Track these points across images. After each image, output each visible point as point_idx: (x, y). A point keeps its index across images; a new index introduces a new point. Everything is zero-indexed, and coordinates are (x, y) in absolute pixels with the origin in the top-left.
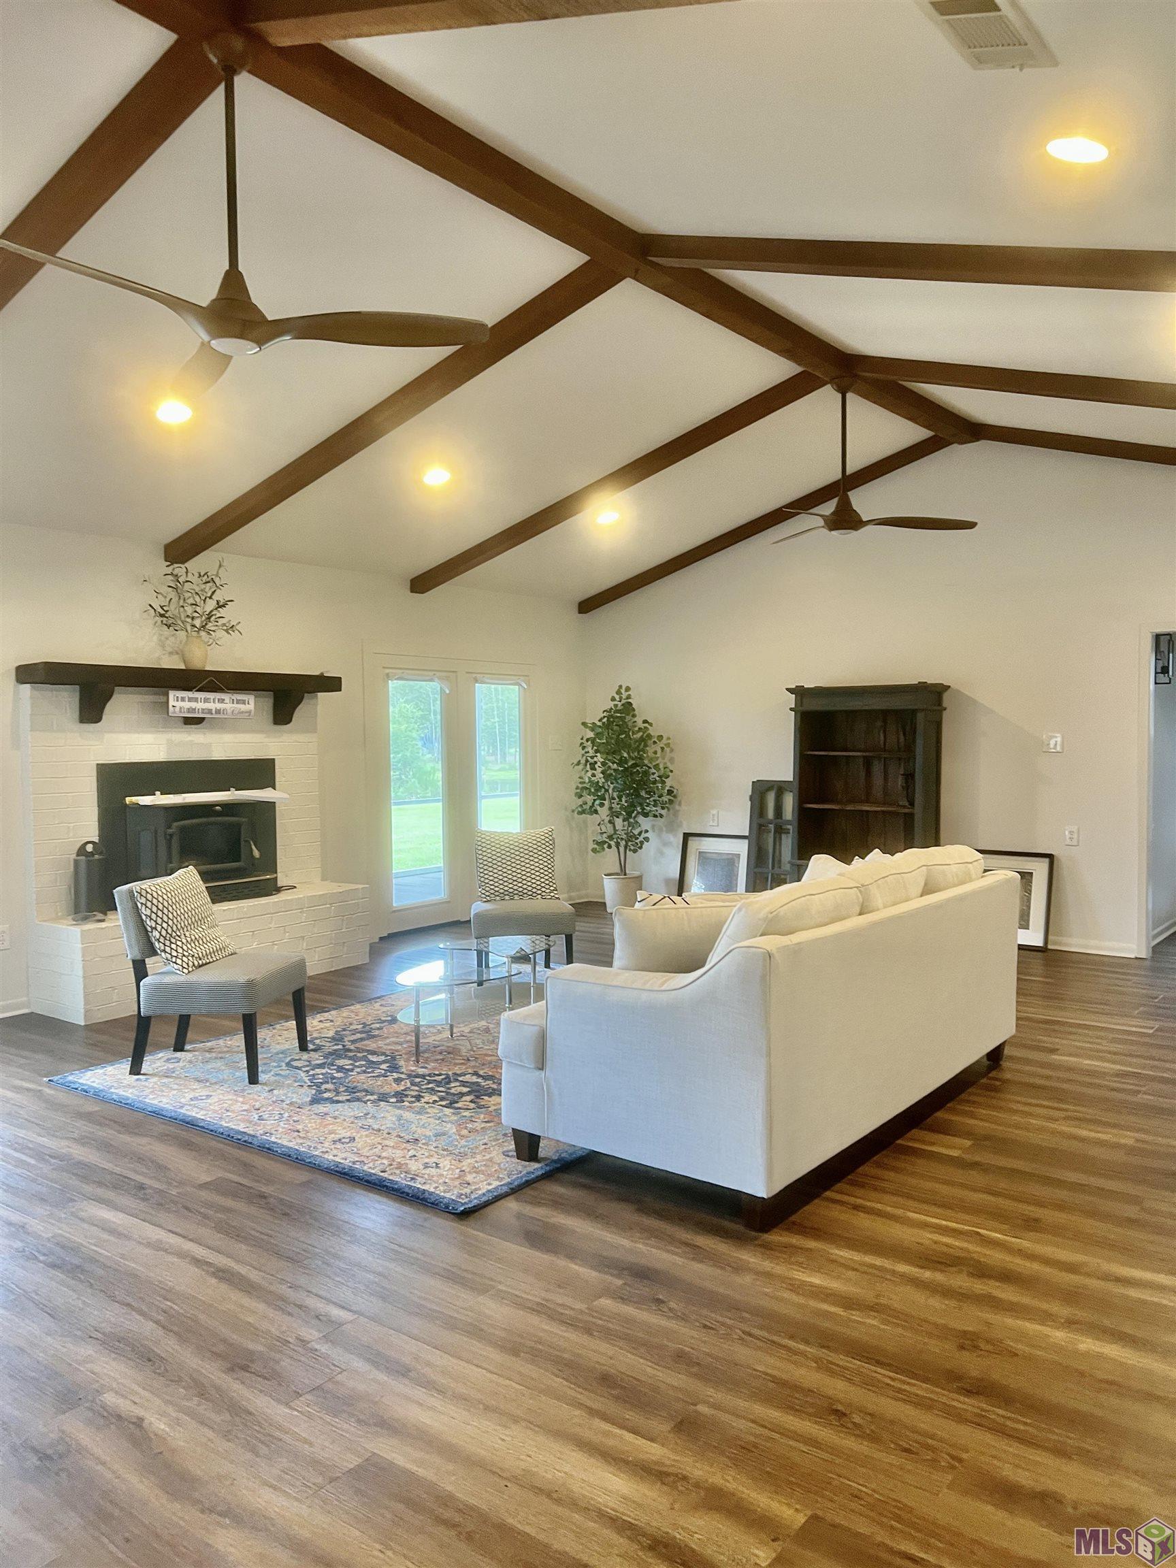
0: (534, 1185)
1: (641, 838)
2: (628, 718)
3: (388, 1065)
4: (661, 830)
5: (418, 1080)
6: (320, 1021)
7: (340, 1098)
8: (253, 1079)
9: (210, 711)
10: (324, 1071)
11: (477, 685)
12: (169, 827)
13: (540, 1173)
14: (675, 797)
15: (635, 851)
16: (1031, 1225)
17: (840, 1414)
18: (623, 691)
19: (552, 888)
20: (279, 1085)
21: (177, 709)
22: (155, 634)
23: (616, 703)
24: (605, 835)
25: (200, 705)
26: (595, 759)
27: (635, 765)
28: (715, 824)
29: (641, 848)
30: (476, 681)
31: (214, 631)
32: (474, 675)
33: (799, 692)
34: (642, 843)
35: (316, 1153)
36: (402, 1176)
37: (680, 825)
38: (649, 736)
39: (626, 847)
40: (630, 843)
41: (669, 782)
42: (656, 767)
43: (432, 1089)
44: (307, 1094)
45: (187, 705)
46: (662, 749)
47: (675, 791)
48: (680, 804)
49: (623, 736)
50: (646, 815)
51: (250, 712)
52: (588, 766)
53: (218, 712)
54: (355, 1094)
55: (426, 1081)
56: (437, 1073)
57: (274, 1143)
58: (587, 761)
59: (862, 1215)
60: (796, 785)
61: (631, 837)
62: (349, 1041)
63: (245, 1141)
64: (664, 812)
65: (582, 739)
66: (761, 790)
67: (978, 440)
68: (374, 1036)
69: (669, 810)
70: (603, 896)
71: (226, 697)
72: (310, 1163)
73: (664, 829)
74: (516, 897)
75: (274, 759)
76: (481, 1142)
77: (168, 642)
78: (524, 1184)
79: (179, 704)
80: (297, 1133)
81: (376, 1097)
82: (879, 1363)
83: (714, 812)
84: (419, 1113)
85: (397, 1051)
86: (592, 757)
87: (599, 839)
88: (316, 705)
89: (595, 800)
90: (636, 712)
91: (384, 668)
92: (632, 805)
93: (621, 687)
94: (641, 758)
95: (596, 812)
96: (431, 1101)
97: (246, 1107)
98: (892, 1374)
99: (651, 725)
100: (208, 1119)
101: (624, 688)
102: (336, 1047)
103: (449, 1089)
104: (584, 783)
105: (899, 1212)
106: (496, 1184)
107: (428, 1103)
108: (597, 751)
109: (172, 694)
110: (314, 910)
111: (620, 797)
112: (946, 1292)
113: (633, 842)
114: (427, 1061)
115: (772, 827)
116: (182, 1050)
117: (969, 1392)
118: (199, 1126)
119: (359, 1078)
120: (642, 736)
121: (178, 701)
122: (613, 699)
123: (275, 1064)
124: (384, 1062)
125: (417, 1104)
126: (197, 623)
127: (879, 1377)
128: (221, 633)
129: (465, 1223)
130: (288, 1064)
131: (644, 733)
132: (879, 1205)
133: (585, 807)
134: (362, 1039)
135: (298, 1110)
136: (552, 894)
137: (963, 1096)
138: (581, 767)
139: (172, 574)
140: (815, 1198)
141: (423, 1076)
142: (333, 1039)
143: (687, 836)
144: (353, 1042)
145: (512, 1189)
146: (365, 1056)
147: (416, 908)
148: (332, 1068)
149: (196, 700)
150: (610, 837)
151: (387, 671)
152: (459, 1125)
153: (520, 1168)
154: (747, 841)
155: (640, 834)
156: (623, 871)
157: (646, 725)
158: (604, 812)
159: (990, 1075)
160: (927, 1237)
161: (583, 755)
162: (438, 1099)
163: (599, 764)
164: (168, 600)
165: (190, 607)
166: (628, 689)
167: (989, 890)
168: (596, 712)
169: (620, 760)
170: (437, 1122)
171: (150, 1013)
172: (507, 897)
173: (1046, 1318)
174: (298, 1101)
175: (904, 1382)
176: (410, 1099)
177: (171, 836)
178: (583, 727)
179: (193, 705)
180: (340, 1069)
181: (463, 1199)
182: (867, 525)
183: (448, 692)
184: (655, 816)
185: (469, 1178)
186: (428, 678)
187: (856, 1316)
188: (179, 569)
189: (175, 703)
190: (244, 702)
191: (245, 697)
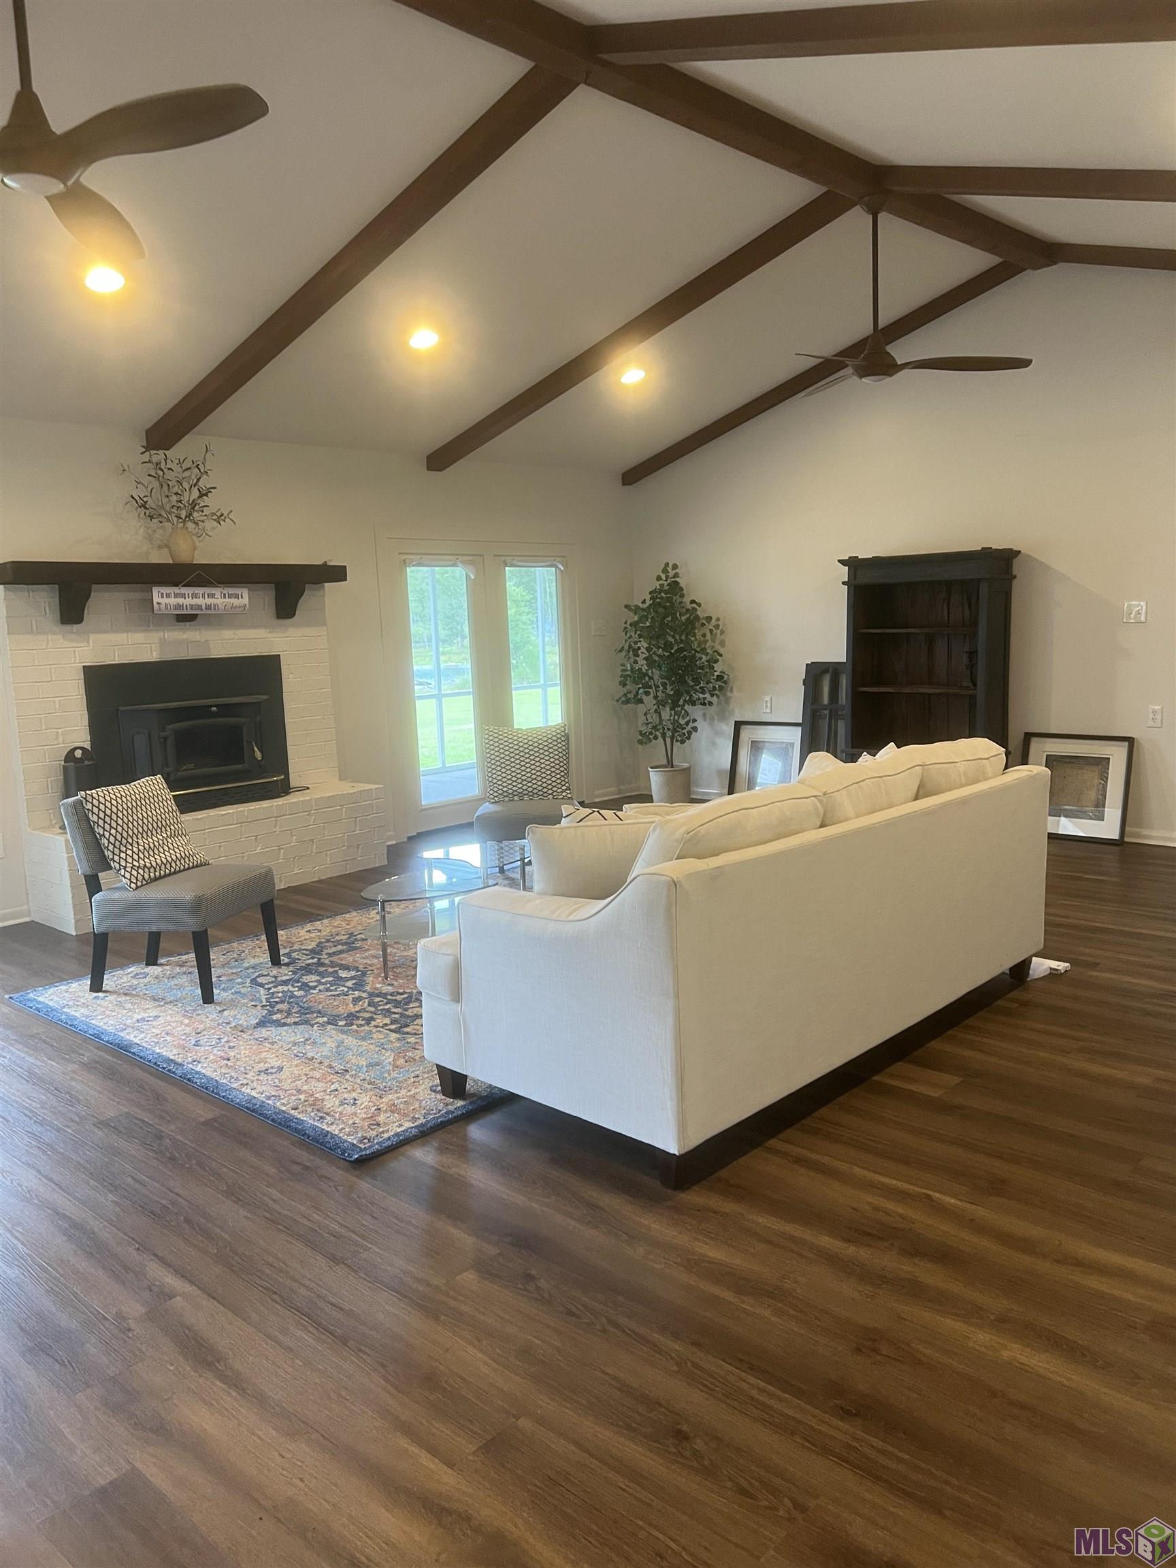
0: (450, 1127)
1: (689, 728)
2: (676, 599)
3: (354, 981)
4: (712, 719)
5: (378, 999)
6: (309, 931)
7: (289, 1021)
8: (208, 998)
9: (200, 607)
10: (286, 988)
11: (507, 568)
12: (164, 730)
13: (460, 1113)
14: (725, 682)
15: (683, 742)
16: (997, 1187)
17: (681, 1436)
18: (669, 569)
19: (564, 788)
20: (232, 1004)
21: (163, 606)
22: (141, 526)
23: (661, 582)
24: (650, 726)
25: (188, 601)
26: (639, 645)
27: (680, 650)
28: (768, 711)
29: (689, 738)
30: (506, 565)
31: (203, 521)
32: (503, 558)
33: (853, 564)
34: (690, 733)
35: (234, 1086)
36: (312, 1114)
37: (732, 713)
38: (697, 618)
39: (672, 738)
40: (676, 734)
41: (718, 668)
42: (703, 651)
43: (388, 1010)
44: (257, 1014)
45: (173, 601)
46: (711, 631)
47: (726, 677)
48: (731, 691)
49: (670, 619)
50: (693, 704)
51: (245, 606)
52: (631, 652)
53: (208, 607)
54: (306, 1015)
55: (385, 1001)
56: (401, 991)
57: (197, 1073)
58: (630, 647)
59: (802, 1171)
60: (849, 668)
61: (677, 727)
62: (326, 954)
63: (169, 1071)
64: (714, 699)
65: (626, 623)
66: (816, 673)
67: (1055, 263)
68: (356, 948)
69: (718, 697)
70: (651, 790)
71: (217, 591)
72: (224, 1097)
73: (716, 717)
74: (526, 798)
75: (279, 655)
76: (413, 1075)
77: (157, 535)
78: (438, 1125)
79: (164, 601)
80: (225, 1062)
81: (325, 1019)
82: (752, 1369)
83: (767, 698)
84: (363, 1039)
85: (370, 965)
86: (636, 643)
87: (644, 729)
88: (323, 596)
89: (639, 688)
90: (684, 592)
91: (400, 553)
92: (678, 694)
93: (667, 564)
94: (688, 642)
95: (641, 701)
96: (381, 1025)
97: (188, 1030)
98: (762, 1384)
99: (699, 605)
100: (144, 1044)
101: (670, 566)
102: (311, 961)
103: (406, 1010)
104: (626, 670)
105: (844, 1167)
106: (407, 1125)
107: (376, 1027)
108: (640, 636)
109: (155, 590)
110: (325, 812)
111: (664, 685)
112: (866, 1276)
113: (681, 733)
114: (396, 977)
115: (827, 712)
116: (155, 964)
117: (845, 1413)
118: (130, 1052)
119: (319, 997)
120: (690, 617)
121: (162, 597)
122: (659, 578)
123: (240, 980)
124: (352, 978)
125: (366, 1028)
126: (183, 514)
127: (745, 1386)
128: (209, 524)
129: (357, 1172)
130: (254, 981)
131: (691, 615)
132: (826, 1158)
133: (629, 696)
134: (341, 952)
135: (239, 1034)
136: (564, 794)
137: (969, 1021)
138: (624, 653)
139: (150, 462)
140: (755, 1148)
141: (384, 995)
142: (312, 951)
143: (738, 725)
144: (330, 955)
145: (424, 1132)
146: (336, 972)
147: (439, 807)
148: (296, 985)
149: (183, 596)
150: (655, 728)
151: (404, 557)
152: (399, 1053)
153: (441, 1106)
154: (800, 728)
155: (687, 723)
156: (670, 763)
157: (694, 605)
158: (649, 701)
159: (1010, 995)
160: (867, 1201)
161: (626, 641)
162: (389, 1023)
163: (643, 650)
164: (149, 489)
165: (174, 496)
166: (675, 567)
167: (1006, 789)
168: (642, 592)
169: (665, 644)
170: (377, 1049)
171: (103, 930)
172: (516, 798)
173: (972, 1313)
174: (245, 1024)
175: (771, 1395)
176: (361, 1022)
177: (165, 739)
178: (626, 610)
179: (180, 601)
180: (305, 987)
181: (364, 1144)
182: (901, 370)
183: (473, 577)
184: (704, 704)
185: (381, 1118)
186: (451, 563)
187: (748, 1304)
188: (158, 456)
189: (160, 600)
190: (237, 596)
191: (238, 591)
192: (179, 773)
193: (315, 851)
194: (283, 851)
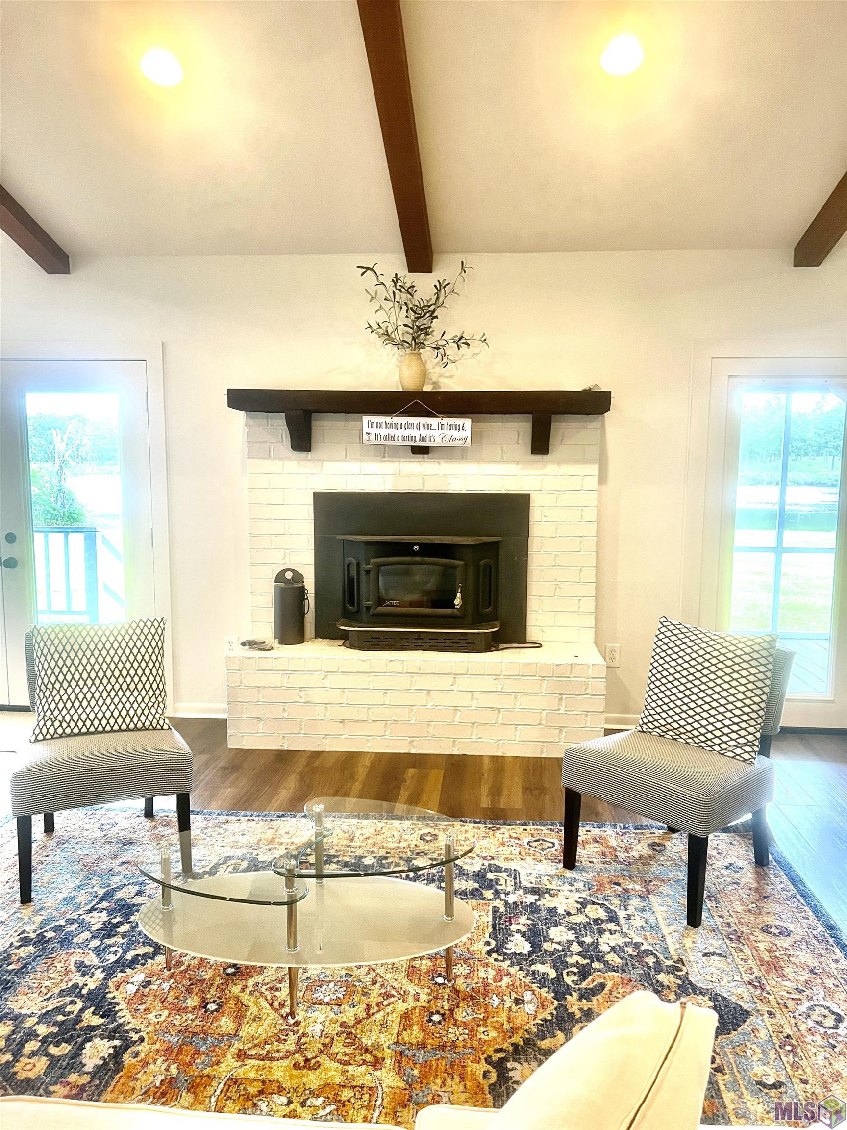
9: (413, 438)
21: (373, 437)
25: (400, 432)
45: (384, 432)
51: (466, 438)
53: (423, 439)
71: (434, 421)
75: (527, 495)
79: (375, 430)
121: (373, 427)
149: (395, 426)
177: (368, 572)
179: (392, 431)
189: (370, 430)
190: (457, 428)
191: (459, 421)
192: (379, 608)
193: (501, 722)
194: (459, 713)
